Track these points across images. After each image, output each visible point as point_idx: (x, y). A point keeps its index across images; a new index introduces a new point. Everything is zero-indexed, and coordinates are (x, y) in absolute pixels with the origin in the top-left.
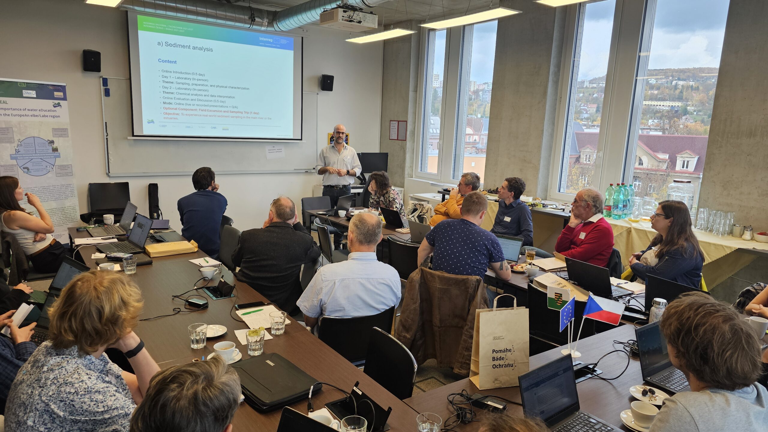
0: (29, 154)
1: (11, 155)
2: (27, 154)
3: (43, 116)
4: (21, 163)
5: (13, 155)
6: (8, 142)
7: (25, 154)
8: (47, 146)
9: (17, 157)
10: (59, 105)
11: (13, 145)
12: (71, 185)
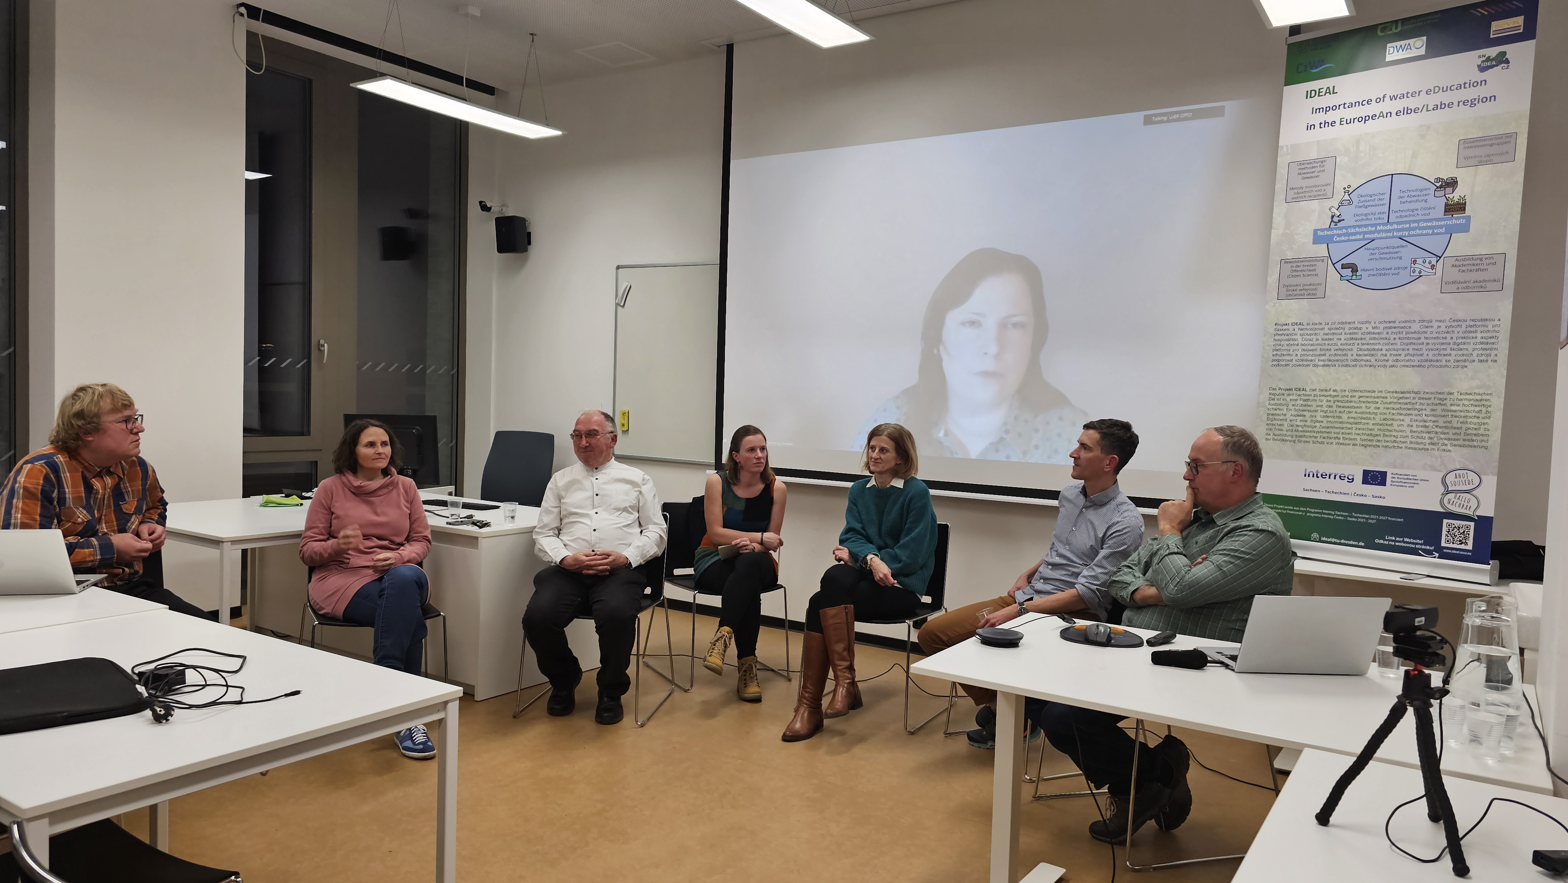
0: (1366, 226)
1: (1316, 231)
2: (1360, 226)
3: (1436, 108)
4: (1339, 251)
5: (1322, 230)
6: (1312, 198)
7: (1354, 227)
8: (1431, 198)
9: (1333, 236)
10: (1502, 59)
11: (1328, 203)
12: (1490, 324)
